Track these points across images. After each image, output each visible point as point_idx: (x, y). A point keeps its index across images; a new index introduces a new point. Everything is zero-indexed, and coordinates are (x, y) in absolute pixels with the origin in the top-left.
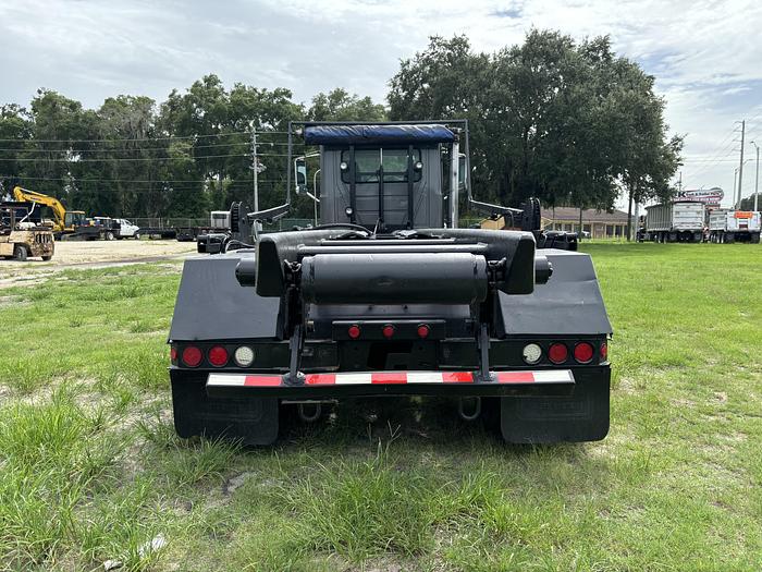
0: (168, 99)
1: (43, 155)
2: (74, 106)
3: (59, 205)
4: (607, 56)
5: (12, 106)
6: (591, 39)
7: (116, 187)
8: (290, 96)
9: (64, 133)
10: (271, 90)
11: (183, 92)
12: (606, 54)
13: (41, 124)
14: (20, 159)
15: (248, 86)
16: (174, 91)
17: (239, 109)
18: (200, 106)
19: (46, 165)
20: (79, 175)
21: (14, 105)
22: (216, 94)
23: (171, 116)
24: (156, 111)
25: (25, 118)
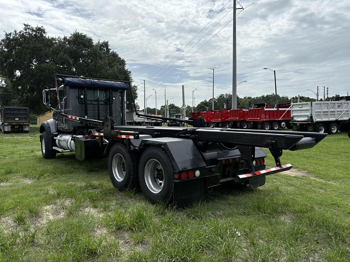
4: (108, 50)
6: (101, 42)
12: (107, 48)
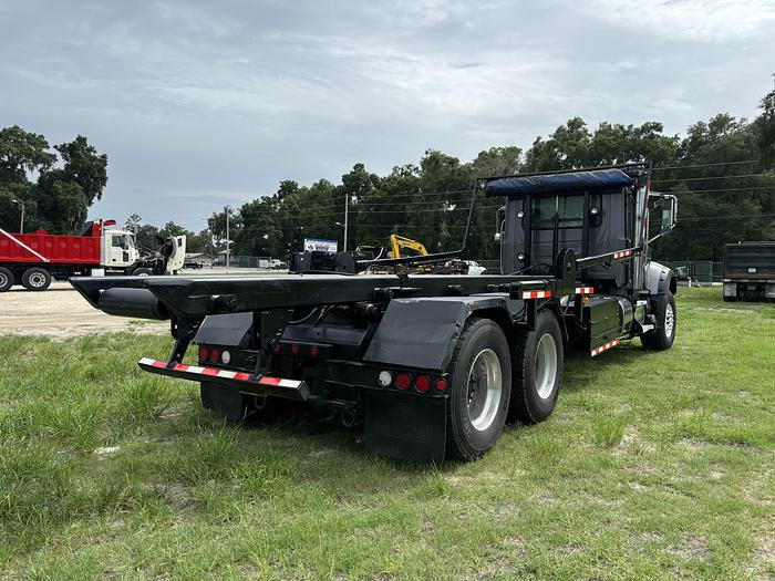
0: (532, 147)
1: (425, 206)
2: (453, 162)
3: (423, 249)
5: (408, 167)
7: (480, 231)
8: (660, 130)
9: (442, 187)
10: (638, 125)
11: (546, 139)
13: (426, 179)
14: (409, 210)
15: (613, 123)
16: (539, 139)
17: (602, 150)
18: (562, 151)
19: (427, 214)
20: (451, 222)
21: (410, 165)
22: (579, 136)
23: (534, 163)
24: (522, 159)
25: (417, 176)
